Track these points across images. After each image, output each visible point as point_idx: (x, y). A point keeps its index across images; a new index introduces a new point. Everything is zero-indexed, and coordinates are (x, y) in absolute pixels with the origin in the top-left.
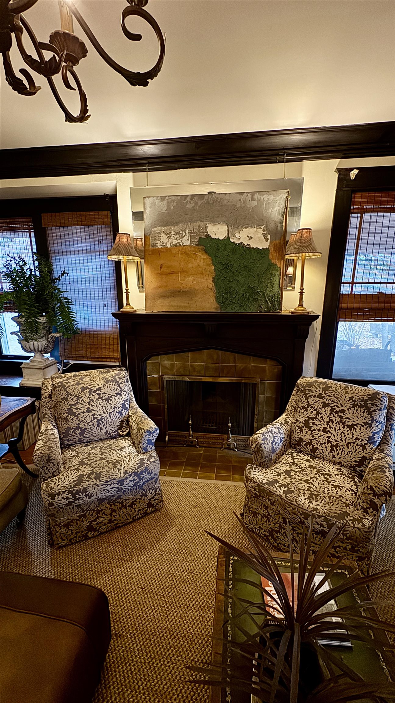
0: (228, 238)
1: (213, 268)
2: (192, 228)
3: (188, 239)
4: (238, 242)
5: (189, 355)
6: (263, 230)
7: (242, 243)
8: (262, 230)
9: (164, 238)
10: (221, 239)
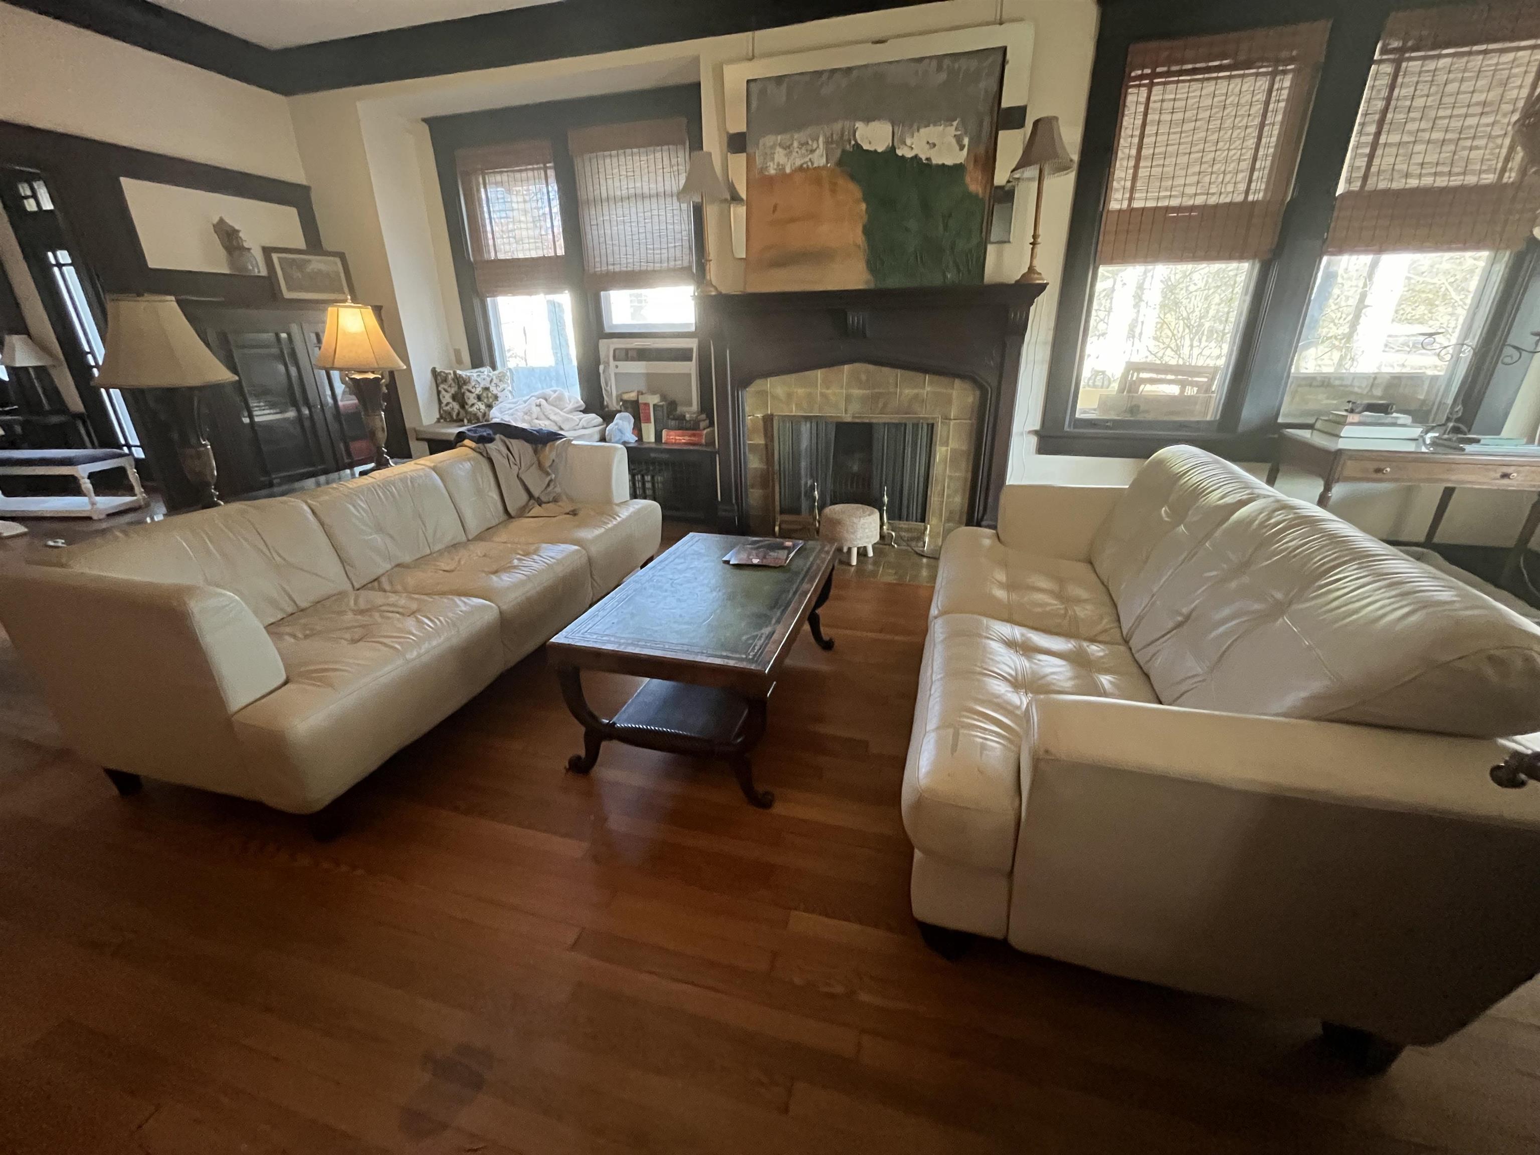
0: (893, 149)
1: (864, 206)
2: (828, 134)
3: (822, 155)
4: (909, 154)
5: (819, 373)
6: (956, 129)
7: (916, 156)
8: (954, 128)
9: (780, 156)
10: (880, 150)
